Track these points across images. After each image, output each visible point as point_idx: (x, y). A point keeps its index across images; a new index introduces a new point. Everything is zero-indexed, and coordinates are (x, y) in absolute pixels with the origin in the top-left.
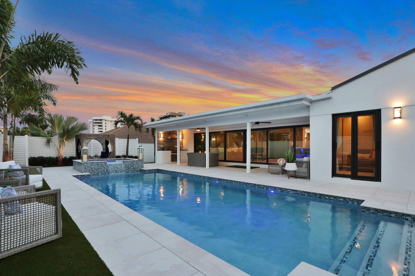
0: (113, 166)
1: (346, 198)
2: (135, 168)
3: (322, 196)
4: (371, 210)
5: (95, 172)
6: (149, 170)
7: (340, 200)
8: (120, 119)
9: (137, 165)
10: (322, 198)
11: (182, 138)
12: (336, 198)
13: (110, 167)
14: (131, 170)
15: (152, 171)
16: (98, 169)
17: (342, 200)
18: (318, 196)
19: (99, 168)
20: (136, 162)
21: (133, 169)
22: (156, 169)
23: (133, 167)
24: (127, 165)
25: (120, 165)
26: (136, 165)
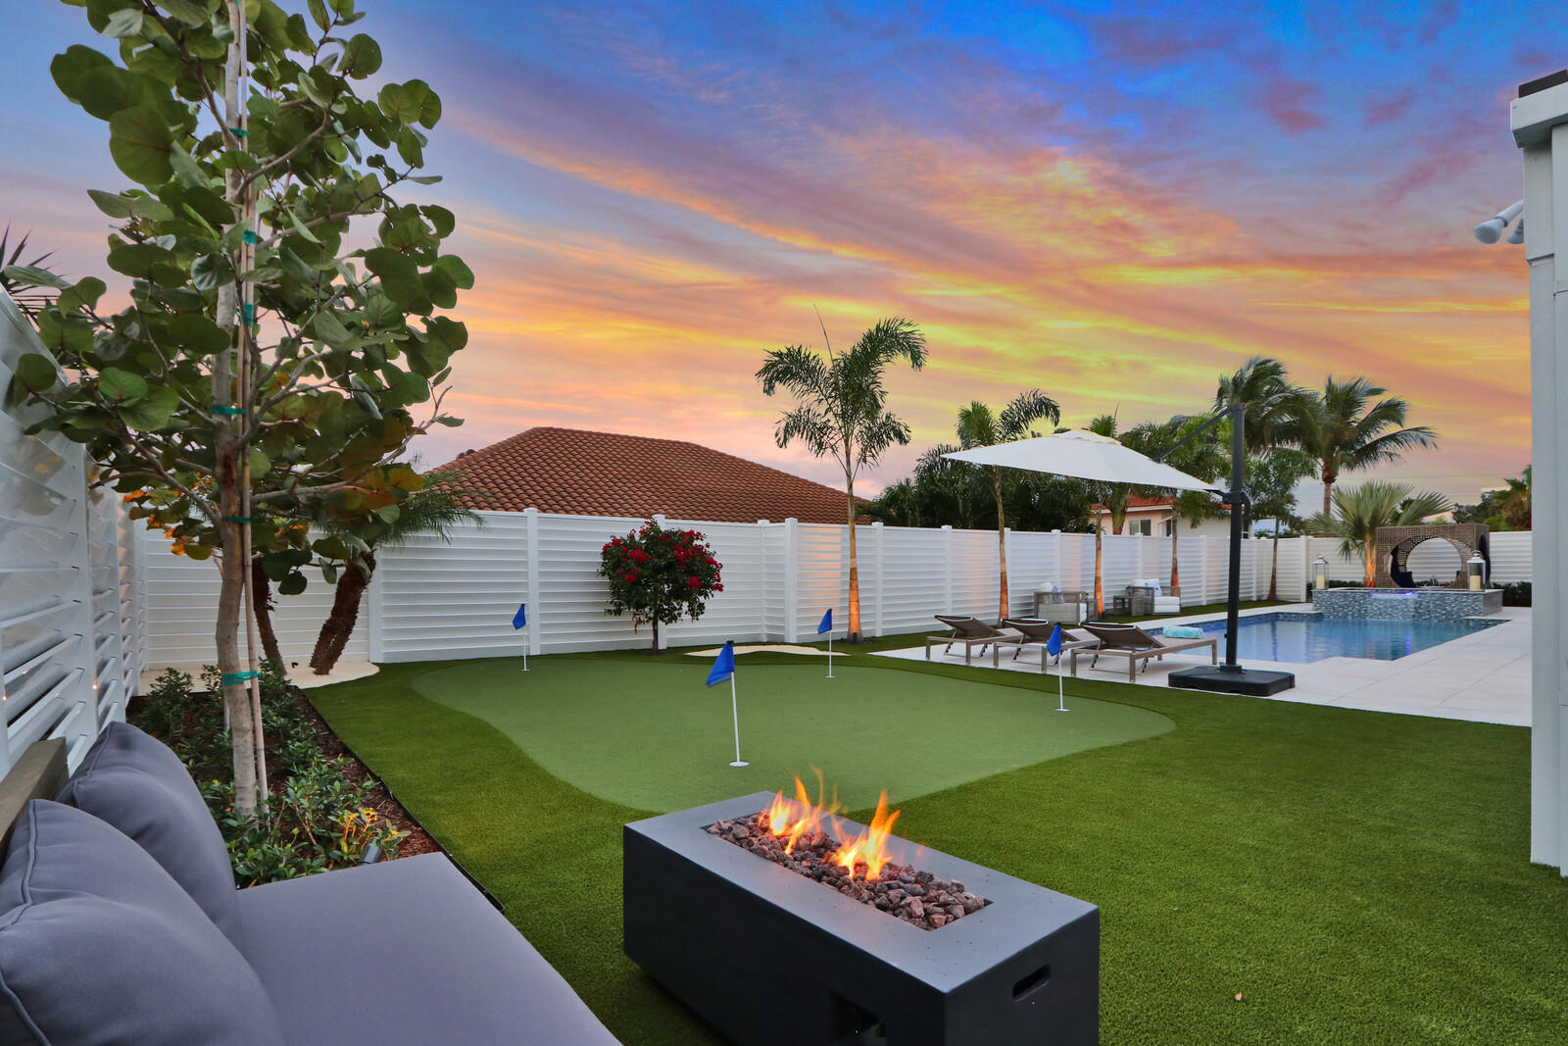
0: (1382, 602)
2: (1449, 613)
9: (1458, 607)
13: (1375, 604)
14: (1436, 618)
16: (1346, 607)
20: (1455, 596)
21: (1444, 614)
23: (1445, 609)
26: (1454, 605)
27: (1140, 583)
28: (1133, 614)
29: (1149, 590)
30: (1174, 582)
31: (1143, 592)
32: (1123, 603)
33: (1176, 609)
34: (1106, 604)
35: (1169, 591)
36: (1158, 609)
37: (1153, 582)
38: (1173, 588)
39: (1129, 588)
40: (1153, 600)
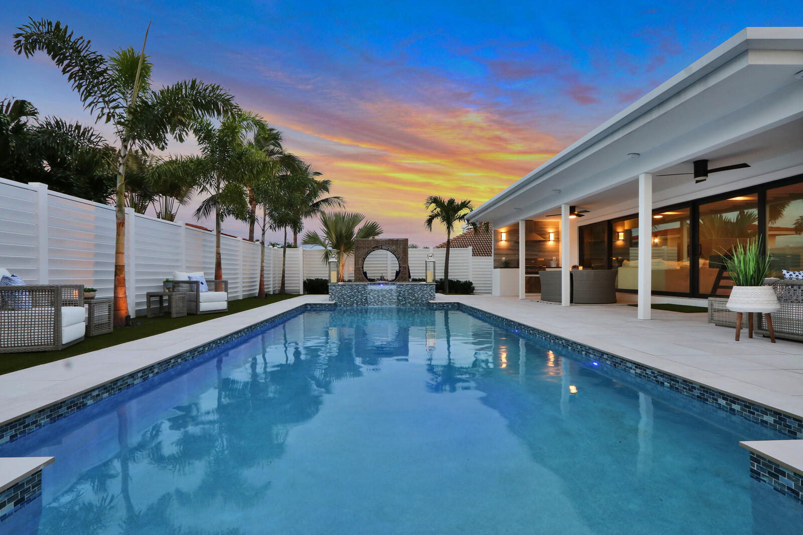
0: (376, 292)
1: (784, 415)
2: (416, 299)
3: (707, 392)
4: (783, 474)
5: (347, 301)
6: (439, 303)
7: (766, 418)
8: (435, 212)
9: (422, 294)
10: (707, 400)
11: (557, 240)
12: (749, 407)
13: (371, 293)
14: (409, 303)
15: (445, 305)
16: (352, 297)
17: (770, 419)
18: (697, 393)
19: (354, 295)
20: (420, 286)
21: (413, 300)
22: (455, 303)
23: (414, 296)
24: (402, 292)
25: (390, 291)
26: (419, 293)
27: (182, 276)
28: (174, 315)
29: (193, 285)
30: (218, 275)
31: (185, 287)
32: (161, 301)
33: (224, 305)
34: (138, 304)
35: (213, 287)
36: (204, 306)
37: (197, 276)
38: (218, 283)
39: (167, 281)
40: (198, 296)
